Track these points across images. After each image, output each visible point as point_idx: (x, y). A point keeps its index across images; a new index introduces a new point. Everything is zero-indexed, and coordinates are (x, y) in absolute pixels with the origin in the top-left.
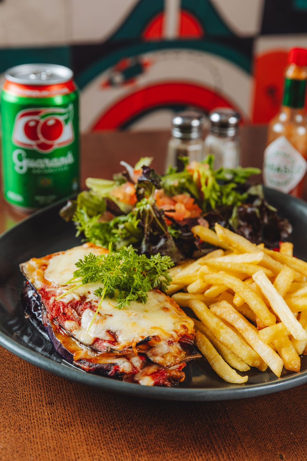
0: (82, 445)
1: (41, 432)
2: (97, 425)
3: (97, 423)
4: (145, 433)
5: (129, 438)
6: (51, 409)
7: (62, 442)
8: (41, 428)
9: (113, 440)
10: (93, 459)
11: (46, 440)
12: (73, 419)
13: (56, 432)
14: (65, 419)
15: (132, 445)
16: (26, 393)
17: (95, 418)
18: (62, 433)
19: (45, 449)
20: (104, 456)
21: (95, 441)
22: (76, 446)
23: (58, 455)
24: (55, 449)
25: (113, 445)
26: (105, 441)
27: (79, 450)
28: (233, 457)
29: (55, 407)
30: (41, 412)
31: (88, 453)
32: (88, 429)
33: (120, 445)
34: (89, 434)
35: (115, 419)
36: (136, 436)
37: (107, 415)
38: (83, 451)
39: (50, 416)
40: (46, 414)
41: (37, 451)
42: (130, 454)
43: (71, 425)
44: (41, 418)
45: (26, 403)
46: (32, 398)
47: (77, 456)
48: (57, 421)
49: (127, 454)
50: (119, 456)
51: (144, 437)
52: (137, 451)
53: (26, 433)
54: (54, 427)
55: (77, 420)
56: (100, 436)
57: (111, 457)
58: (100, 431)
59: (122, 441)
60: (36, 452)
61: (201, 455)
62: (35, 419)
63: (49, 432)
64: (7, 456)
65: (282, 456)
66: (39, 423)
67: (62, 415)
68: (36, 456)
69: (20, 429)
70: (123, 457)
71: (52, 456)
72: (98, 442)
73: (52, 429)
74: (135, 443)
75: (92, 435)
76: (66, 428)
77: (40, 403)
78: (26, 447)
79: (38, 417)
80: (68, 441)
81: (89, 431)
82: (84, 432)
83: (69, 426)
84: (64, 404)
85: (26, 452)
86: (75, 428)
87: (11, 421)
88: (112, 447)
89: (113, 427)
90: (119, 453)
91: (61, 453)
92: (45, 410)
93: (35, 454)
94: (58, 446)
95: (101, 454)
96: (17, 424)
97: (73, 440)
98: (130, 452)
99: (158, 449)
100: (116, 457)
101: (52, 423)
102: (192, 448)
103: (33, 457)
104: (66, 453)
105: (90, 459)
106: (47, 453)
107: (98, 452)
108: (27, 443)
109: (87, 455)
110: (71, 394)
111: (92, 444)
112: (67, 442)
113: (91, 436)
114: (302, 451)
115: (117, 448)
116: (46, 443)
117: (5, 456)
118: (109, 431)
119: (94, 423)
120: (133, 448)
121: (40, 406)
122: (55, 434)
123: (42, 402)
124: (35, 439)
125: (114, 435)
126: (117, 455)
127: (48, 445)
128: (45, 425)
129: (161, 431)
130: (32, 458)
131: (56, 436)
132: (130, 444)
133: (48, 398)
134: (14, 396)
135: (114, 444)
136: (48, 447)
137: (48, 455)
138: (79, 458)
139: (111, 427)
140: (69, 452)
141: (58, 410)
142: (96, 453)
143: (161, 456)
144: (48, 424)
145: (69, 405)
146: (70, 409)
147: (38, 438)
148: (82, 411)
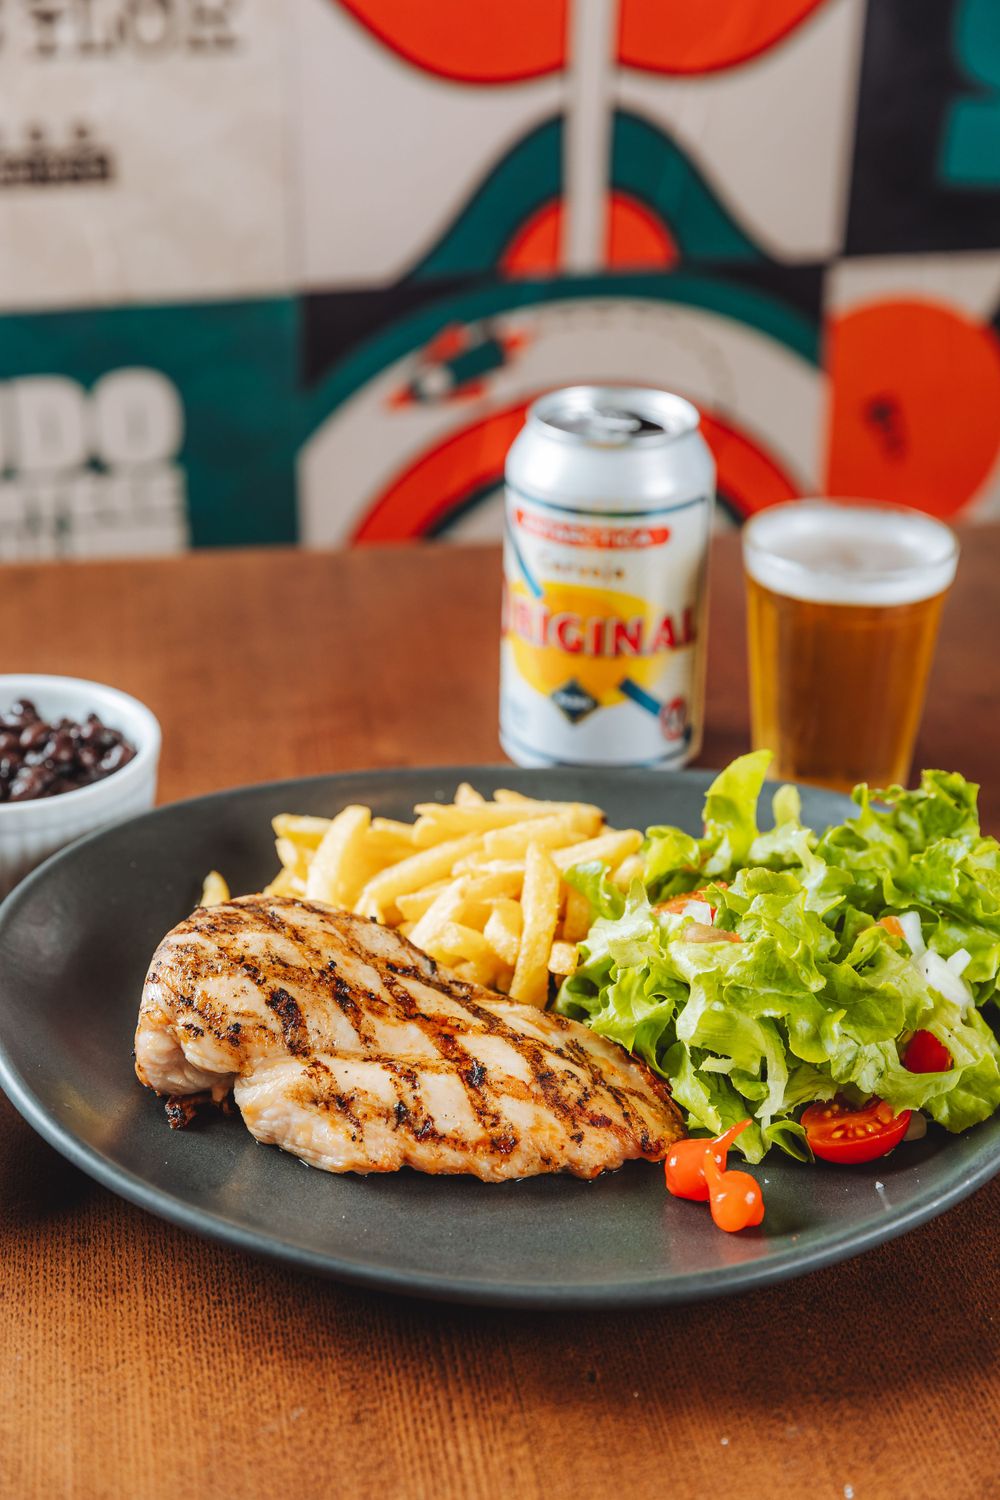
0: (137, 1335)
1: (50, 1303)
2: (180, 1292)
3: (182, 1288)
5: (248, 1323)
6: (82, 1254)
7: (93, 1326)
8: (51, 1295)
9: (210, 1325)
10: (156, 1364)
11: (58, 1321)
12: (129, 1277)
13: (83, 1304)
14: (110, 1276)
15: (250, 1338)
17: (178, 1275)
18: (96, 1307)
19: (51, 1339)
20: (183, 1360)
21: (168, 1327)
22: (123, 1335)
23: (77, 1354)
24: (73, 1341)
25: (207, 1337)
26: (192, 1327)
27: (129, 1345)
28: (479, 1372)
29: (91, 1250)
30: (58, 1260)
31: (148, 1352)
32: (158, 1301)
33: (224, 1337)
34: (159, 1311)
35: (224, 1281)
36: (264, 1319)
37: (208, 1270)
38: (137, 1347)
39: (77, 1268)
40: (68, 1263)
41: (32, 1343)
42: (242, 1357)
43: (121, 1290)
44: (54, 1273)
47: (120, 1357)
49: (235, 1357)
50: (217, 1360)
51: (283, 1323)
52: (260, 1351)
53: (15, 1304)
54: (81, 1292)
55: (136, 1279)
56: (183, 1316)
57: (198, 1362)
58: (184, 1306)
59: (229, 1328)
60: (30, 1346)
61: (406, 1367)
62: (42, 1273)
63: (67, 1302)
65: (595, 1376)
66: (48, 1284)
67: (103, 1267)
68: (28, 1353)
70: (226, 1363)
71: (64, 1355)
72: (174, 1328)
73: (76, 1296)
74: (258, 1335)
75: (165, 1314)
76: (107, 1297)
77: (59, 1239)
78: (11, 1333)
79: (49, 1271)
80: (107, 1325)
81: (158, 1305)
82: (146, 1306)
83: (114, 1292)
84: (113, 1242)
85: (7, 1345)
86: (129, 1297)
88: (205, 1340)
89: (216, 1298)
90: (216, 1355)
91: (86, 1348)
92: (67, 1256)
93: (26, 1348)
94: (83, 1334)
95: (176, 1356)
97: (118, 1323)
98: (244, 1354)
99: (308, 1348)
100: (208, 1362)
101: (79, 1284)
102: (389, 1350)
103: (22, 1356)
104: (97, 1349)
105: (149, 1366)
106: (54, 1347)
107: (170, 1350)
108: (13, 1324)
109: (144, 1356)
110: (133, 1220)
111: (160, 1333)
112: (104, 1326)
113: (162, 1315)
115: (216, 1344)
116: (57, 1327)
118: (206, 1306)
119: (175, 1287)
120: (251, 1344)
121: (57, 1245)
122: (79, 1308)
123: (63, 1236)
124: (33, 1317)
125: (215, 1316)
126: (211, 1358)
128: (60, 1287)
129: (326, 1311)
130: (19, 1358)
131: (81, 1312)
132: (247, 1336)
133: (79, 1229)
135: (211, 1336)
136: (59, 1336)
137: (57, 1354)
138: (124, 1361)
139: (211, 1296)
140: (105, 1348)
141: (97, 1257)
143: (312, 1365)
144: (68, 1285)
145: (124, 1246)
146: (125, 1254)
147: (41, 1316)
148: (153, 1260)
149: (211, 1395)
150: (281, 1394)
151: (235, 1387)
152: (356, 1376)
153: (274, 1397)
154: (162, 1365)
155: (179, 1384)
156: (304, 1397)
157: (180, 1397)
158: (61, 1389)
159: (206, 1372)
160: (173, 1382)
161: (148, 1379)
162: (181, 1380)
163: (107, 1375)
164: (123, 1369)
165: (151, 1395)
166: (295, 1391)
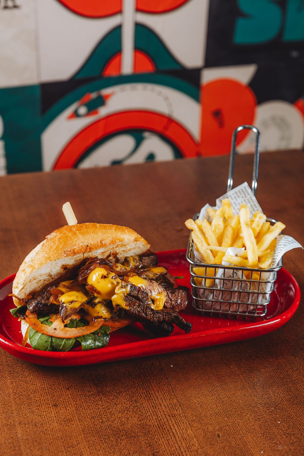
0: (81, 434)
1: (51, 427)
2: (90, 420)
3: (90, 418)
4: (124, 424)
5: (113, 428)
6: (57, 410)
7: (66, 433)
8: (51, 424)
9: (102, 429)
10: (89, 443)
11: (55, 432)
12: (73, 416)
13: (61, 426)
14: (67, 416)
15: (115, 432)
16: (37, 399)
17: (88, 414)
18: (66, 426)
19: (55, 438)
20: (97, 441)
21: (89, 431)
22: (76, 435)
23: (64, 442)
24: (62, 438)
25: (102, 433)
26: (96, 430)
27: (79, 438)
29: (59, 408)
30: (50, 412)
32: (84, 423)
33: (107, 433)
34: (85, 426)
35: (102, 415)
36: (117, 426)
37: (96, 412)
38: (82, 438)
39: (56, 415)
40: (53, 413)
42: (114, 439)
43: (72, 420)
44: (50, 417)
45: (38, 406)
46: (42, 402)
47: (78, 442)
48: (61, 418)
49: (112, 439)
50: (107, 441)
51: (123, 427)
52: (119, 436)
53: (41, 428)
54: (60, 422)
55: (75, 417)
56: (93, 427)
57: (102, 442)
58: (92, 424)
59: (108, 430)
60: (49, 441)
61: (164, 437)
62: (46, 417)
63: (56, 426)
64: (30, 444)
65: (219, 435)
66: (49, 420)
67: (64, 414)
68: (49, 443)
69: (36, 425)
70: (110, 441)
71: (60, 443)
72: (91, 431)
73: (58, 424)
74: (117, 431)
75: (87, 427)
76: (68, 423)
77: (48, 405)
78: (42, 437)
79: (48, 416)
81: (84, 424)
82: (81, 425)
83: (70, 421)
84: (65, 405)
85: (42, 441)
86: (75, 422)
87: (29, 420)
88: (102, 434)
89: (101, 421)
90: (106, 439)
91: (66, 440)
92: (52, 411)
93: (48, 442)
94: (64, 436)
95: (94, 440)
96: (34, 421)
97: (74, 431)
98: (114, 438)
100: (105, 441)
101: (58, 420)
103: (48, 444)
104: (70, 440)
105: (87, 444)
106: (56, 441)
107: (92, 438)
108: (42, 434)
109: (84, 441)
110: (69, 398)
111: (87, 433)
112: (70, 433)
113: (86, 428)
114: (233, 431)
115: (105, 435)
116: (56, 434)
117: (28, 444)
118: (99, 423)
119: (88, 418)
120: (116, 434)
121: (48, 407)
122: (61, 427)
123: (49, 405)
124: (47, 432)
125: (103, 426)
127: (57, 435)
128: (53, 421)
129: (135, 422)
130: (47, 445)
131: (62, 429)
133: (53, 402)
134: (29, 402)
135: (103, 433)
136: (57, 437)
137: (58, 443)
138: (79, 443)
139: (99, 420)
140: (72, 440)
141: (61, 410)
142: (90, 439)
143: (136, 439)
144: (55, 420)
145: (68, 406)
146: (69, 409)
147: (50, 431)
148: (78, 410)
149: (108, 452)
150: (129, 449)
151: (115, 449)
152: (150, 442)
153: (127, 450)
154: (91, 443)
155: (98, 449)
156: (136, 450)
157: (99, 453)
158: (62, 454)
159: (105, 444)
160: (96, 449)
161: (88, 448)
162: (98, 448)
163: (75, 448)
164: (79, 446)
165: (90, 453)
166: (133, 448)
